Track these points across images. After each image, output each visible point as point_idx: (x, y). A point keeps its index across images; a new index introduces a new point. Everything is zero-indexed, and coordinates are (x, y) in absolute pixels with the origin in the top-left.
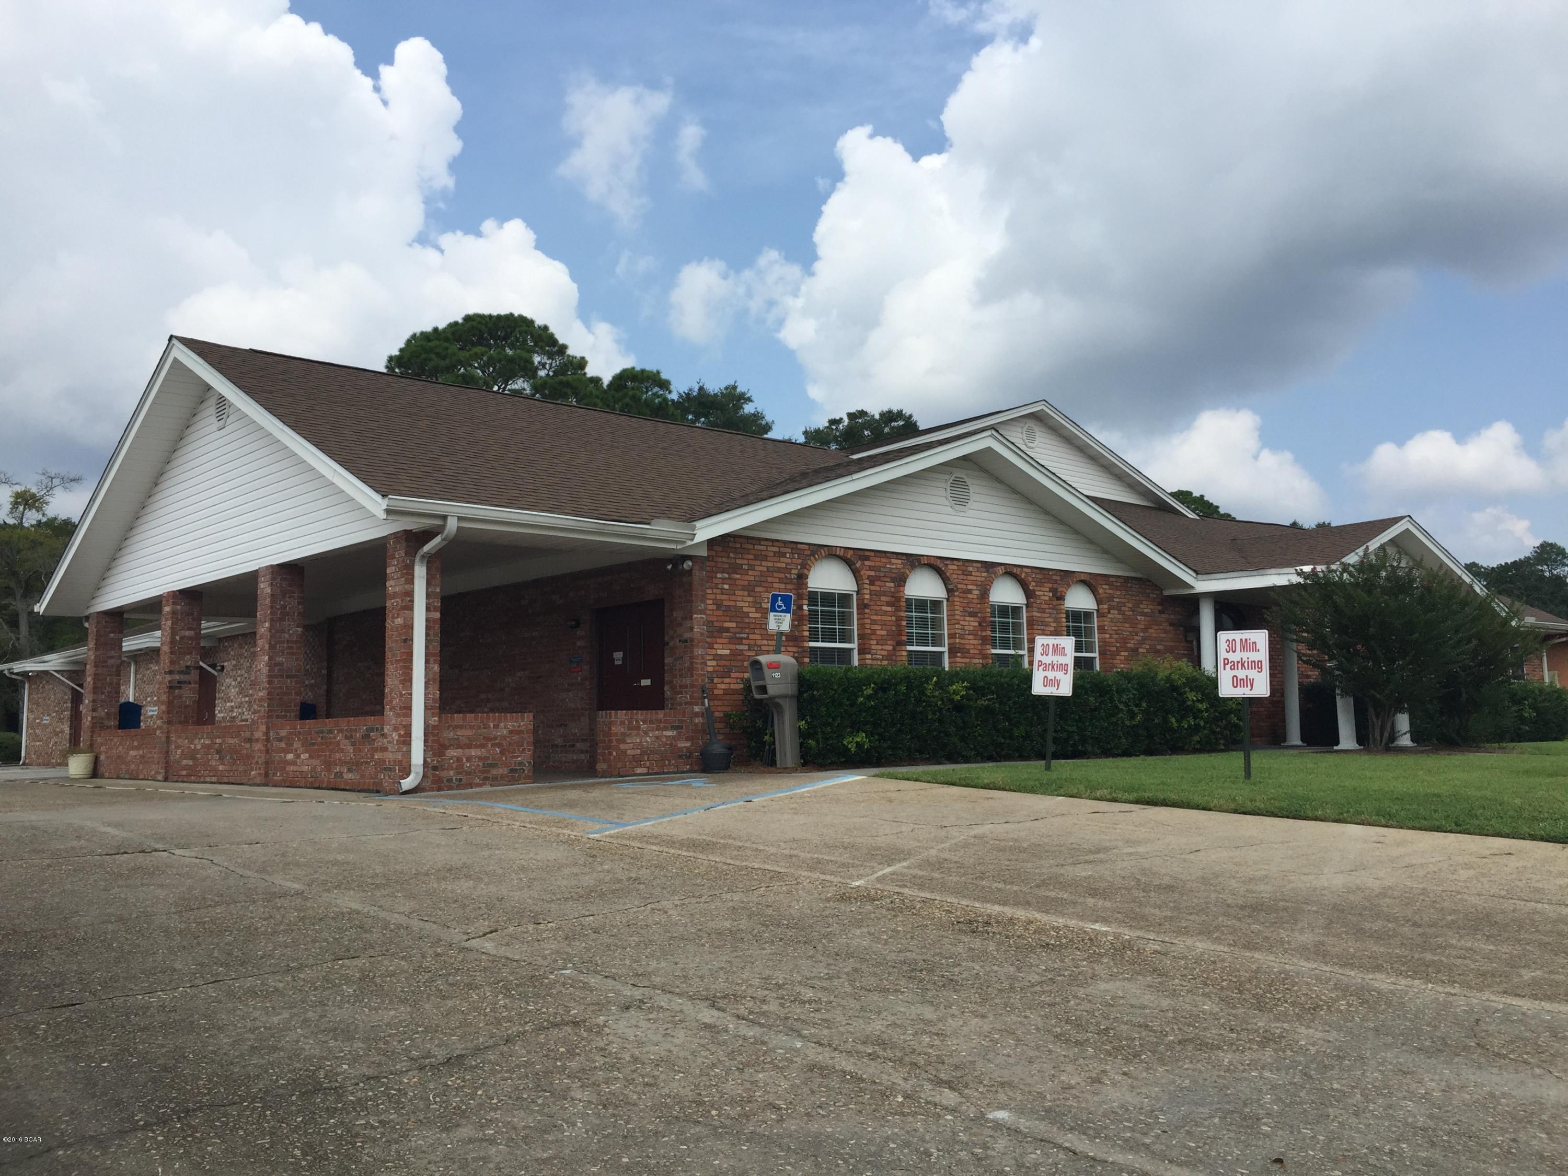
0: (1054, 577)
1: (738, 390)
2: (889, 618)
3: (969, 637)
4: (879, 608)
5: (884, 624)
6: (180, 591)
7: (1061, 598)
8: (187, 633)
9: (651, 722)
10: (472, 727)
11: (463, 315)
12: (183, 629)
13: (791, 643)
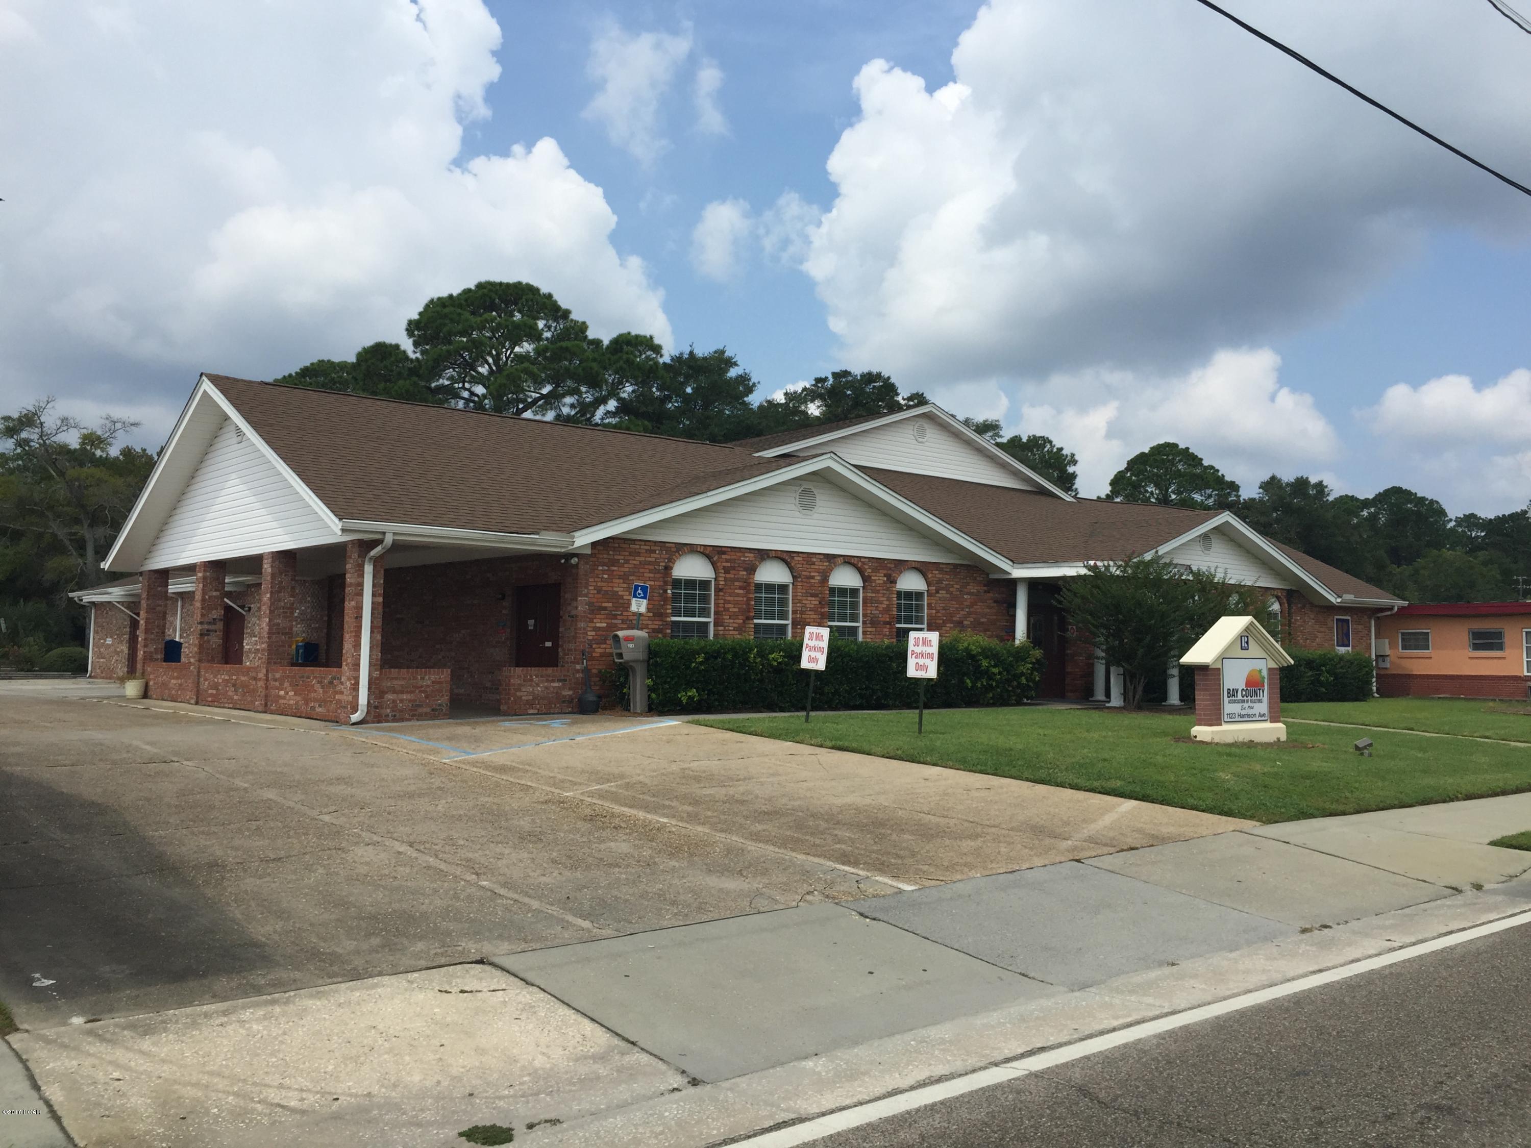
0: (888, 565)
1: (726, 354)
2: (741, 599)
3: (810, 613)
4: (732, 591)
5: (736, 603)
6: (209, 562)
7: (894, 582)
8: (214, 594)
9: (542, 676)
10: (404, 679)
11: (476, 282)
12: (211, 590)
13: (657, 618)
